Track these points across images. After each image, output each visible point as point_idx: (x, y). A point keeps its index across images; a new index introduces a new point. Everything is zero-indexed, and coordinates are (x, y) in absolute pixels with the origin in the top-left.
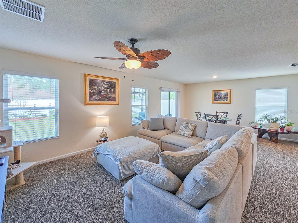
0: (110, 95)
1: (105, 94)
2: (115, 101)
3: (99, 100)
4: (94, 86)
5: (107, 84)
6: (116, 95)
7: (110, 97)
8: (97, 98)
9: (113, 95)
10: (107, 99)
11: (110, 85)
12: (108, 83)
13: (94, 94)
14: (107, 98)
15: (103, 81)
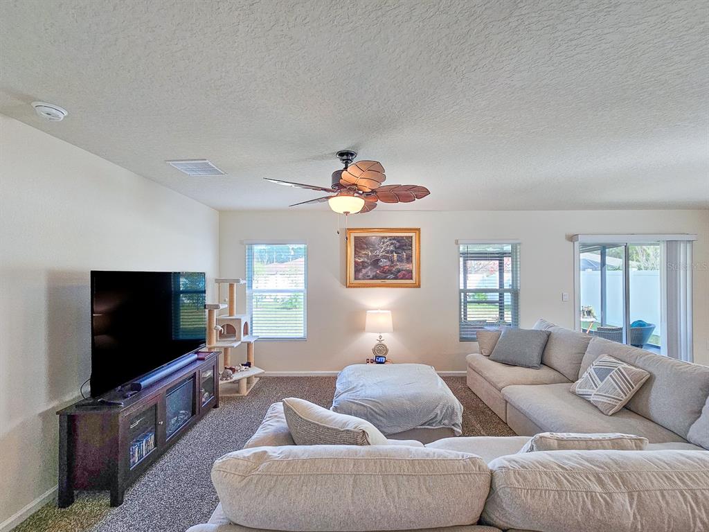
0: (399, 266)
1: (388, 263)
2: (412, 279)
3: (375, 277)
4: (364, 249)
5: (392, 244)
6: (413, 266)
7: (399, 271)
8: (371, 274)
9: (406, 266)
10: (392, 276)
11: (398, 244)
12: (393, 241)
13: (364, 265)
14: (392, 273)
15: (383, 237)
